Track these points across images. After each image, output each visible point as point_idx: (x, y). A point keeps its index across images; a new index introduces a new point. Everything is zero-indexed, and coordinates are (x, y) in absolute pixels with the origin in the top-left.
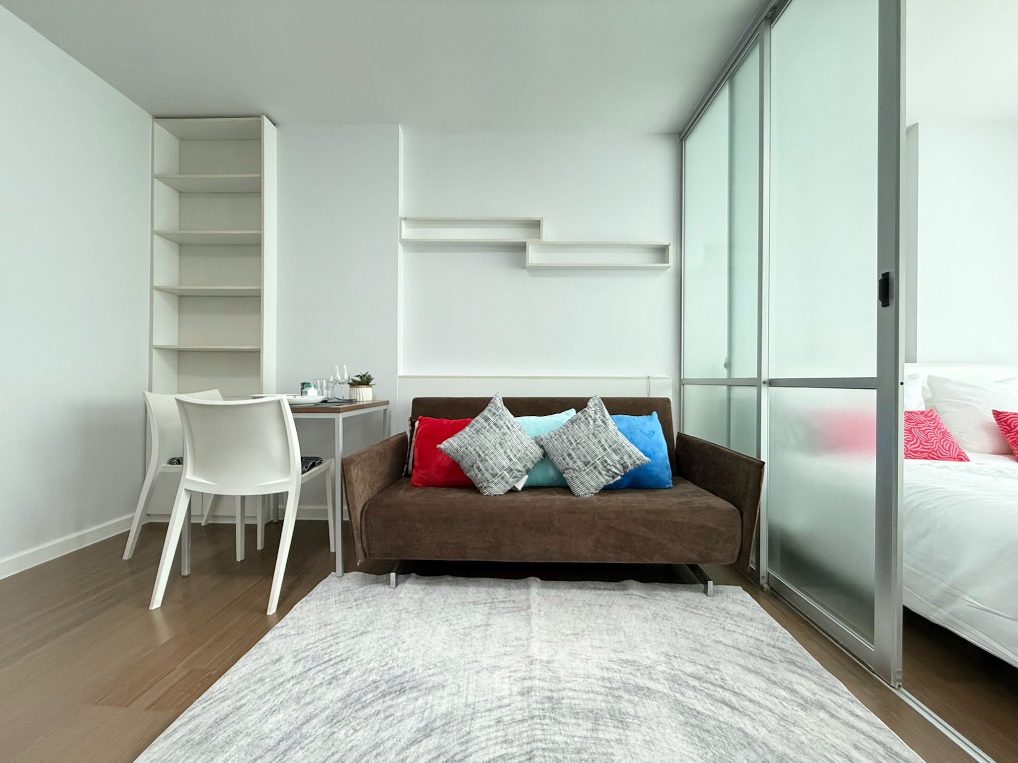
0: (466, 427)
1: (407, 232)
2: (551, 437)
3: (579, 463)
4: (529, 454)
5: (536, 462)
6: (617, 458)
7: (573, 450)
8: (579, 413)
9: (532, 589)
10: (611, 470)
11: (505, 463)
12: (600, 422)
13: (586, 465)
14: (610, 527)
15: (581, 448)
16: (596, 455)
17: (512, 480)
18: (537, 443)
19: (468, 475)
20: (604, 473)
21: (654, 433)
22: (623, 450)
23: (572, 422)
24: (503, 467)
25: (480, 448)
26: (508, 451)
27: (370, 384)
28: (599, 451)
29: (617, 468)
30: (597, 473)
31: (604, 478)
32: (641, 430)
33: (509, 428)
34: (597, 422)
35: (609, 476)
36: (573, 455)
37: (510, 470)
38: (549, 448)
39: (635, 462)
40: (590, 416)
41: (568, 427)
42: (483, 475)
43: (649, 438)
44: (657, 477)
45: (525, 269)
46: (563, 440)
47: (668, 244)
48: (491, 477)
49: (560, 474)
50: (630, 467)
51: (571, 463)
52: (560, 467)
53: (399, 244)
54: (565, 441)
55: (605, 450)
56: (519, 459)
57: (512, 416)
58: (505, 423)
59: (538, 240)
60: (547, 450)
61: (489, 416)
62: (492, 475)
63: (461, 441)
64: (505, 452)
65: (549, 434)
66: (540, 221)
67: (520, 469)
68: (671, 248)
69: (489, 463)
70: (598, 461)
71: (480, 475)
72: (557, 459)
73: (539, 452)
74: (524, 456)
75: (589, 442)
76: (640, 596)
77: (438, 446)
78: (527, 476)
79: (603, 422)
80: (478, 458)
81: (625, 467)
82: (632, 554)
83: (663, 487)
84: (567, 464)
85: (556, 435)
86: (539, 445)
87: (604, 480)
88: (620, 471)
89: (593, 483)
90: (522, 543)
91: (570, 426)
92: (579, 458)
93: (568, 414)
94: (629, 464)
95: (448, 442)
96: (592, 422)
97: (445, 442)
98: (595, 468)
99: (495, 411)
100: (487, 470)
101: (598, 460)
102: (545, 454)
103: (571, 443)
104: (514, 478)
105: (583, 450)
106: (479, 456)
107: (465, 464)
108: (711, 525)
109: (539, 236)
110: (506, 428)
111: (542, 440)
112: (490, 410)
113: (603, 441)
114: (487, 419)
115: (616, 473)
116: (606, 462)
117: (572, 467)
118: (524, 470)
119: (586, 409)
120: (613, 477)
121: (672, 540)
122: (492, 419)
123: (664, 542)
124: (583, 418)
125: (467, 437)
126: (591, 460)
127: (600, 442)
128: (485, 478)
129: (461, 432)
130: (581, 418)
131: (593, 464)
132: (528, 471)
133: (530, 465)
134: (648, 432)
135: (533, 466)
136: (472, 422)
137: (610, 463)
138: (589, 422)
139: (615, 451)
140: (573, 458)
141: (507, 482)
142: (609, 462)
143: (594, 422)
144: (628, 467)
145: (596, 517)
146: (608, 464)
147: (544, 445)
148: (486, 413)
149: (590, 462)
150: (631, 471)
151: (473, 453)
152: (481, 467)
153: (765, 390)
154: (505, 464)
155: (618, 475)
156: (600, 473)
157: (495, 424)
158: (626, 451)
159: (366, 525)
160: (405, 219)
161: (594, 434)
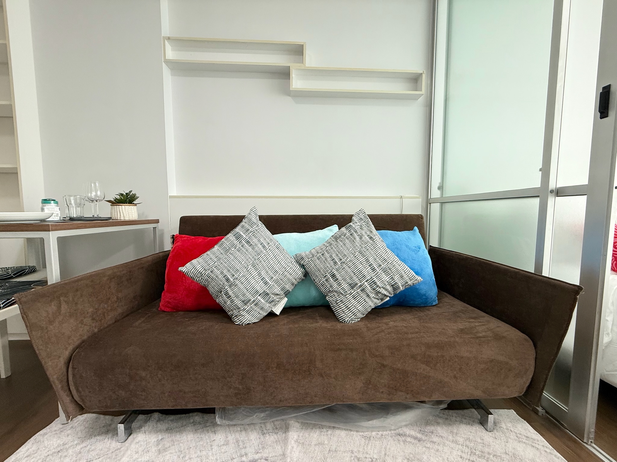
0: (215, 246)
1: (171, 53)
2: (313, 256)
3: (345, 286)
4: (288, 276)
5: (296, 283)
6: (386, 278)
7: (337, 270)
8: (343, 229)
9: (290, 433)
10: (380, 293)
11: (260, 287)
12: (367, 238)
13: (352, 288)
14: (384, 366)
15: (347, 268)
16: (364, 276)
17: (268, 305)
18: (298, 262)
19: (217, 301)
20: (372, 295)
21: (420, 248)
22: (394, 270)
23: (336, 238)
24: (257, 292)
25: (229, 271)
26: (263, 273)
27: (135, 202)
28: (367, 272)
29: (386, 290)
30: (365, 296)
31: (372, 301)
32: (407, 246)
33: (264, 247)
34: (363, 238)
35: (378, 299)
36: (338, 276)
37: (265, 294)
38: (311, 268)
39: (407, 283)
40: (356, 232)
41: (331, 245)
42: (232, 301)
43: (416, 254)
44: (425, 295)
45: (289, 96)
46: (326, 259)
47: (421, 72)
48: (242, 304)
49: (323, 296)
50: (401, 288)
51: (335, 285)
52: (323, 289)
53: (164, 65)
54: (329, 259)
55: (374, 270)
56: (277, 282)
57: (269, 233)
58: (259, 241)
59: (302, 65)
60: (308, 270)
61: (241, 233)
62: (243, 301)
63: (206, 262)
64: (259, 274)
65: (310, 252)
66: (303, 45)
67: (278, 292)
68: (424, 76)
69: (239, 289)
70: (366, 283)
71: (229, 302)
72: (320, 280)
73: (299, 272)
74: (282, 277)
75: (355, 261)
76: (416, 438)
77: (180, 269)
78: (286, 299)
79: (371, 238)
80: (226, 283)
81: (394, 287)
82: (408, 394)
83: (430, 305)
84: (331, 286)
85: (318, 253)
86: (300, 264)
87: (373, 303)
88: (390, 293)
89: (360, 308)
90: (276, 388)
91: (334, 243)
92: (345, 280)
93: (331, 230)
94: (400, 285)
95: (192, 264)
96: (358, 238)
97: (188, 265)
98: (363, 290)
99: (249, 228)
100: (237, 297)
101: (366, 281)
102: (306, 274)
103: (335, 263)
104: (270, 303)
105: (349, 270)
106: (228, 280)
107: (212, 289)
108: (501, 358)
109: (302, 61)
110: (260, 246)
111: (302, 258)
112: (243, 227)
113: (371, 260)
114: (238, 237)
115: (385, 295)
116: (375, 283)
117: (336, 289)
118: (282, 293)
119: (351, 224)
120: (382, 300)
121: (455, 377)
122: (244, 236)
123: (446, 380)
124: (348, 234)
125: (213, 257)
126: (358, 282)
127: (367, 260)
128: (236, 305)
129: (208, 252)
130: (346, 234)
131: (361, 286)
132: (287, 294)
133: (289, 287)
134: (414, 248)
135: (293, 287)
136: (223, 240)
137: (380, 285)
138: (355, 239)
139: (385, 271)
140: (337, 279)
141: (262, 309)
142: (378, 283)
143: (361, 238)
144: (399, 288)
145: (367, 355)
146: (378, 286)
147: (304, 264)
148: (238, 229)
149: (357, 284)
150: (402, 291)
151: (220, 276)
152: (230, 293)
153: (551, 200)
154: (258, 289)
155: (387, 296)
156: (368, 296)
157: (248, 242)
158: (397, 270)
159: (74, 375)
160: (169, 38)
161: (360, 252)
